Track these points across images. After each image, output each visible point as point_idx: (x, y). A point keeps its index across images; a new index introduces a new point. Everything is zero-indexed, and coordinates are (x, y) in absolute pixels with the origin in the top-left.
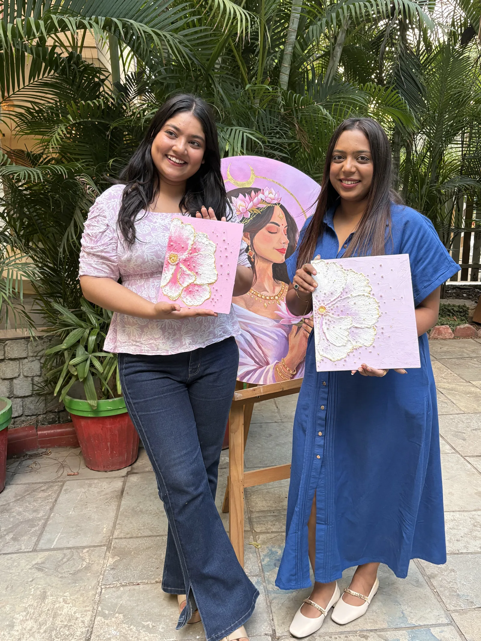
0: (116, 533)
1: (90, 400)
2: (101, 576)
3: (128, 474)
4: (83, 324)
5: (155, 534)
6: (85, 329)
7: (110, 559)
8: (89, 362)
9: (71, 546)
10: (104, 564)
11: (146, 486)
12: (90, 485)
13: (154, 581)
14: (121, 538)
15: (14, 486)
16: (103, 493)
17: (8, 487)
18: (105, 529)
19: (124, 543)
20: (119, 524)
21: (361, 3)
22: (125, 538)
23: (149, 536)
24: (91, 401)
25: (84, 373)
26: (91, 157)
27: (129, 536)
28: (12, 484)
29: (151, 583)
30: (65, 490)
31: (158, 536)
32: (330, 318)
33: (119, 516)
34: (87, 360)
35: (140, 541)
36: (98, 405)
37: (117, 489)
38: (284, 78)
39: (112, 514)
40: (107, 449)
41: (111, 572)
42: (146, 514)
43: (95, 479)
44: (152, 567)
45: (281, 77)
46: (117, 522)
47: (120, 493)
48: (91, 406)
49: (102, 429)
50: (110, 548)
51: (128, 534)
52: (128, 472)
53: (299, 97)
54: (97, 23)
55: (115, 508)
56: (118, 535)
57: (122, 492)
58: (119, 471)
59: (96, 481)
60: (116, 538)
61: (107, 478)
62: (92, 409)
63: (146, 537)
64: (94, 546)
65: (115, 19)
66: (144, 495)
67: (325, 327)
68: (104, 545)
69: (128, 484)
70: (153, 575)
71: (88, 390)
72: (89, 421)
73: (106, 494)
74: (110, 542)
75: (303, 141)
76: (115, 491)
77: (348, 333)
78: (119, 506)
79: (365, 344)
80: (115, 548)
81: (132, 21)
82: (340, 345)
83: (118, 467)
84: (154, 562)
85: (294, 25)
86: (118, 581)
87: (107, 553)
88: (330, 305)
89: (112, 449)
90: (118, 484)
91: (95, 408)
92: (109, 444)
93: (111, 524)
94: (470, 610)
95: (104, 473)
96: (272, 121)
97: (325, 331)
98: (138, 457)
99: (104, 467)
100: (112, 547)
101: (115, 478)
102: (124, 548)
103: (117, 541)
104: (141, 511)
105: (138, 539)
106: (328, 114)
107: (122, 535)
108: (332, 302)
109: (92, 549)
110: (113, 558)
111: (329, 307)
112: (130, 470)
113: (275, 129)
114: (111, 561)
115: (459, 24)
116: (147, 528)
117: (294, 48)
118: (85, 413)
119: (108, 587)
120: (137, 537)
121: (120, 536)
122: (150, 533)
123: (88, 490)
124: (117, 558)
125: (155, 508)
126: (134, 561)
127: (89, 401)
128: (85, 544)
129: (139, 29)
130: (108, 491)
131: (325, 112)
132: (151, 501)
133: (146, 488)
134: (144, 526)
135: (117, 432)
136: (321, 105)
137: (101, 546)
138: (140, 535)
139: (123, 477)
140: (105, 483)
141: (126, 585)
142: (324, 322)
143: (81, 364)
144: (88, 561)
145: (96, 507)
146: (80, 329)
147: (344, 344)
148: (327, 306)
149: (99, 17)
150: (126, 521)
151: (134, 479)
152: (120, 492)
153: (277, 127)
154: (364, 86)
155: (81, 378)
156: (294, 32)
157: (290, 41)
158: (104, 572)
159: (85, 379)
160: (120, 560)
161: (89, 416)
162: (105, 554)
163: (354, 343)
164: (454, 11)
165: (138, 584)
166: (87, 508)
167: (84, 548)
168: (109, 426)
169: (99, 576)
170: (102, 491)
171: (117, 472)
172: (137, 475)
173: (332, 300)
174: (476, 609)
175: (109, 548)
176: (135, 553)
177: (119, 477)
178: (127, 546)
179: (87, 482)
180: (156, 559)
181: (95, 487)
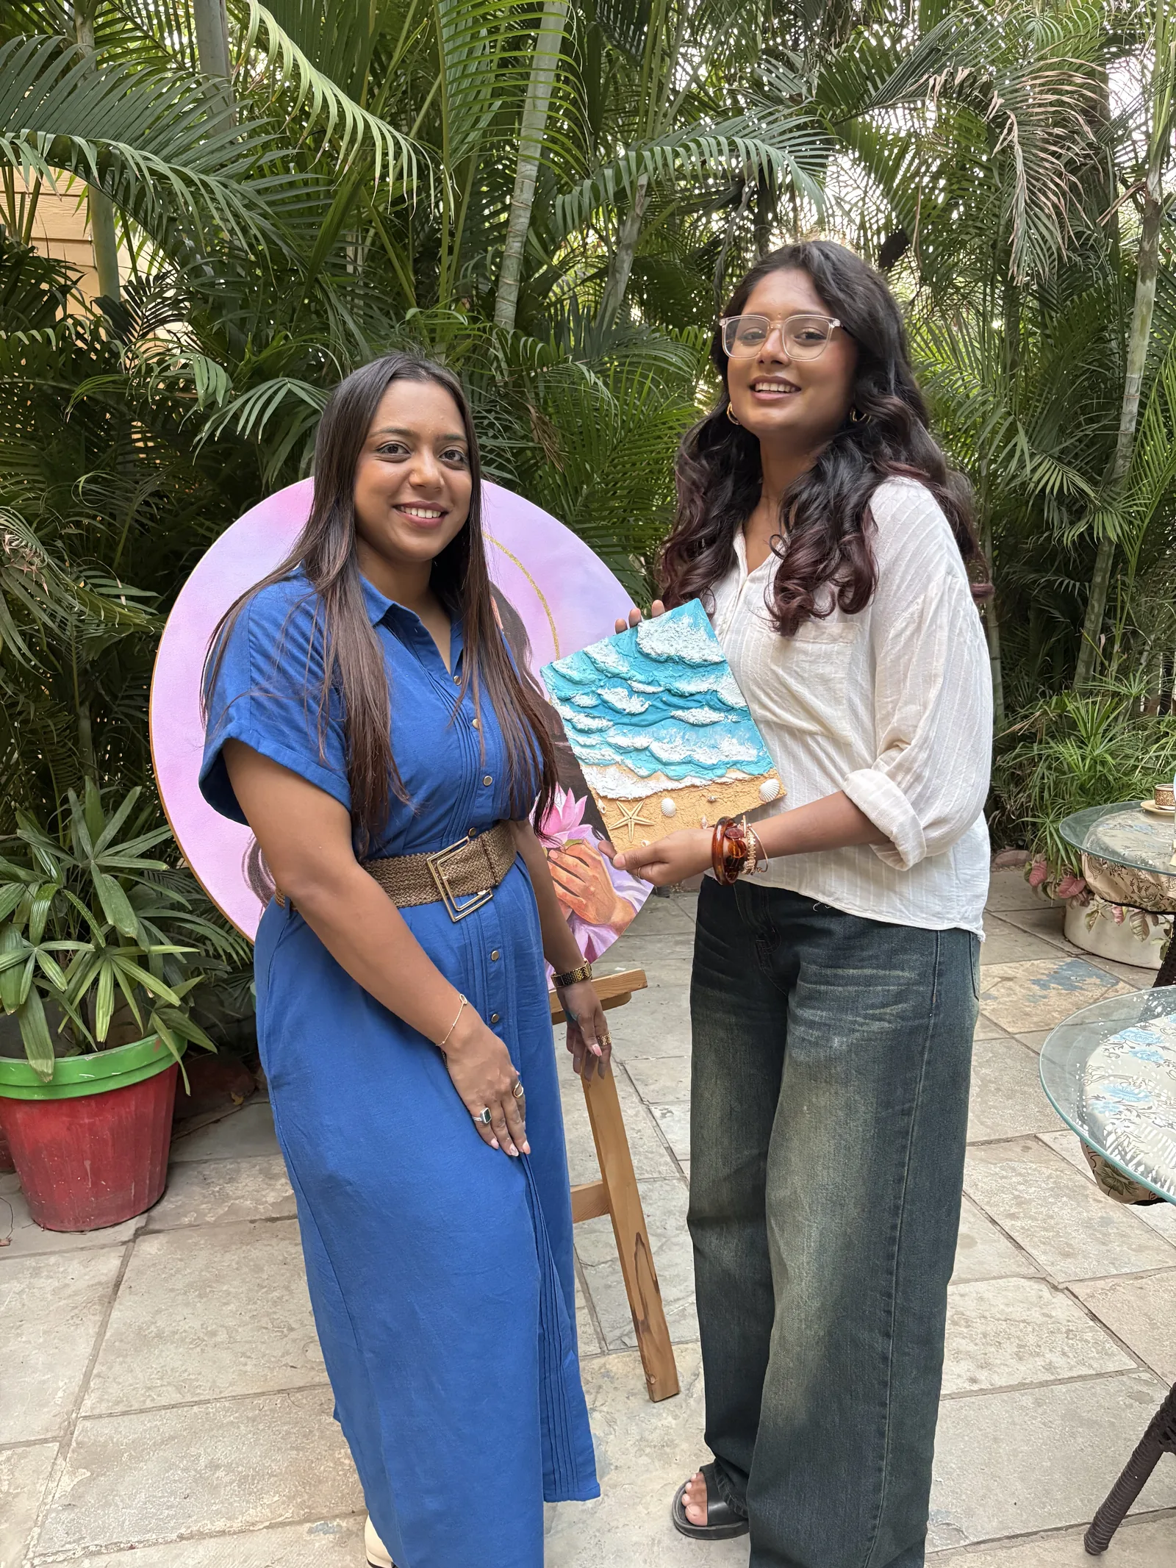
0: (88, 1403)
1: (35, 1058)
2: (37, 1530)
3: (139, 1233)
4: (22, 873)
5: (189, 1398)
6: (27, 884)
7: (65, 1479)
8: (30, 966)
10: (47, 1493)
11: (180, 1265)
12: (36, 1272)
13: (174, 1536)
14: (100, 1416)
16: (69, 1291)
18: (60, 1394)
19: (104, 1430)
20: (98, 1376)
21: (668, 149)
22: (110, 1415)
23: (173, 1407)
24: (40, 1061)
25: (18, 992)
26: (37, 470)
27: (120, 1408)
29: (167, 1543)
31: (197, 1403)
33: (101, 1353)
34: (25, 961)
35: (147, 1422)
36: (56, 1069)
37: (104, 1279)
38: (506, 310)
39: (84, 1349)
40: (85, 1178)
41: (65, 1516)
42: (172, 1343)
43: (52, 1253)
44: (173, 1493)
45: (497, 306)
46: (95, 1372)
47: (110, 1290)
48: (40, 1074)
49: (68, 1129)
50: (69, 1445)
51: (117, 1403)
52: (137, 1230)
53: (534, 344)
54: (34, 146)
55: (93, 1330)
56: (92, 1408)
57: (117, 1285)
58: (117, 1228)
59: (53, 1260)
60: (85, 1418)
61: (82, 1249)
62: (41, 1081)
63: (165, 1408)
64: (29, 1444)
65: (79, 140)
66: (172, 1290)
68: (54, 1439)
69: (133, 1263)
70: (173, 1517)
71: (30, 1035)
72: (35, 1111)
73: (76, 1293)
74: (70, 1429)
75: (546, 444)
76: (100, 1283)
78: (104, 1325)
80: (80, 1444)
81: (121, 145)
83: (113, 1219)
84: (180, 1481)
85: (524, 195)
86: (77, 1541)
87: (60, 1461)
89: (97, 1173)
90: (109, 1265)
91: (47, 1080)
92: (87, 1164)
93: (79, 1377)
94: (956, 1552)
95: (78, 1236)
96: (476, 398)
98: (166, 1188)
99: (76, 1221)
100: (74, 1444)
101: (103, 1247)
102: (105, 1446)
103: (88, 1424)
104: (159, 1336)
105: (143, 1417)
106: (600, 383)
107: (103, 1408)
109: (20, 1450)
110: (73, 1473)
112: (142, 1223)
113: (485, 418)
114: (67, 1483)
115: (875, 227)
116: (169, 1384)
117: (527, 243)
118: (25, 1091)
119: (50, 1560)
120: (142, 1411)
121: (97, 1412)
122: (176, 1398)
123: (30, 1286)
124: (84, 1474)
125: (197, 1325)
126: (127, 1479)
127: (32, 1062)
128: (3, 1439)
129: (137, 164)
130: (81, 1284)
131: (592, 377)
132: (187, 1304)
133: (178, 1271)
134: (161, 1379)
135: (107, 1134)
136: (586, 364)
137: (46, 1441)
138: (149, 1404)
139: (124, 1243)
140: (75, 1264)
141: (99, 1553)
143: (9, 972)
144: (5, 1488)
145: (45, 1333)
146: (12, 887)
149: (41, 133)
150: (117, 1368)
151: (151, 1247)
152: (111, 1285)
153: (489, 411)
154: (681, 332)
155: (10, 1007)
156: (525, 209)
157: (517, 227)
158: (46, 1516)
159: (23, 1009)
160: (91, 1479)
161: (36, 1097)
162: (54, 1464)
164: (863, 199)
165: (132, 1548)
166: (20, 1335)
168: (87, 1121)
169: (31, 1529)
170: (67, 1286)
171: (110, 1230)
172: (161, 1236)
174: (969, 1549)
175: (65, 1446)
176: (130, 1455)
177: (114, 1245)
178: (112, 1438)
179: (31, 1262)
180: (186, 1470)
181: (49, 1277)
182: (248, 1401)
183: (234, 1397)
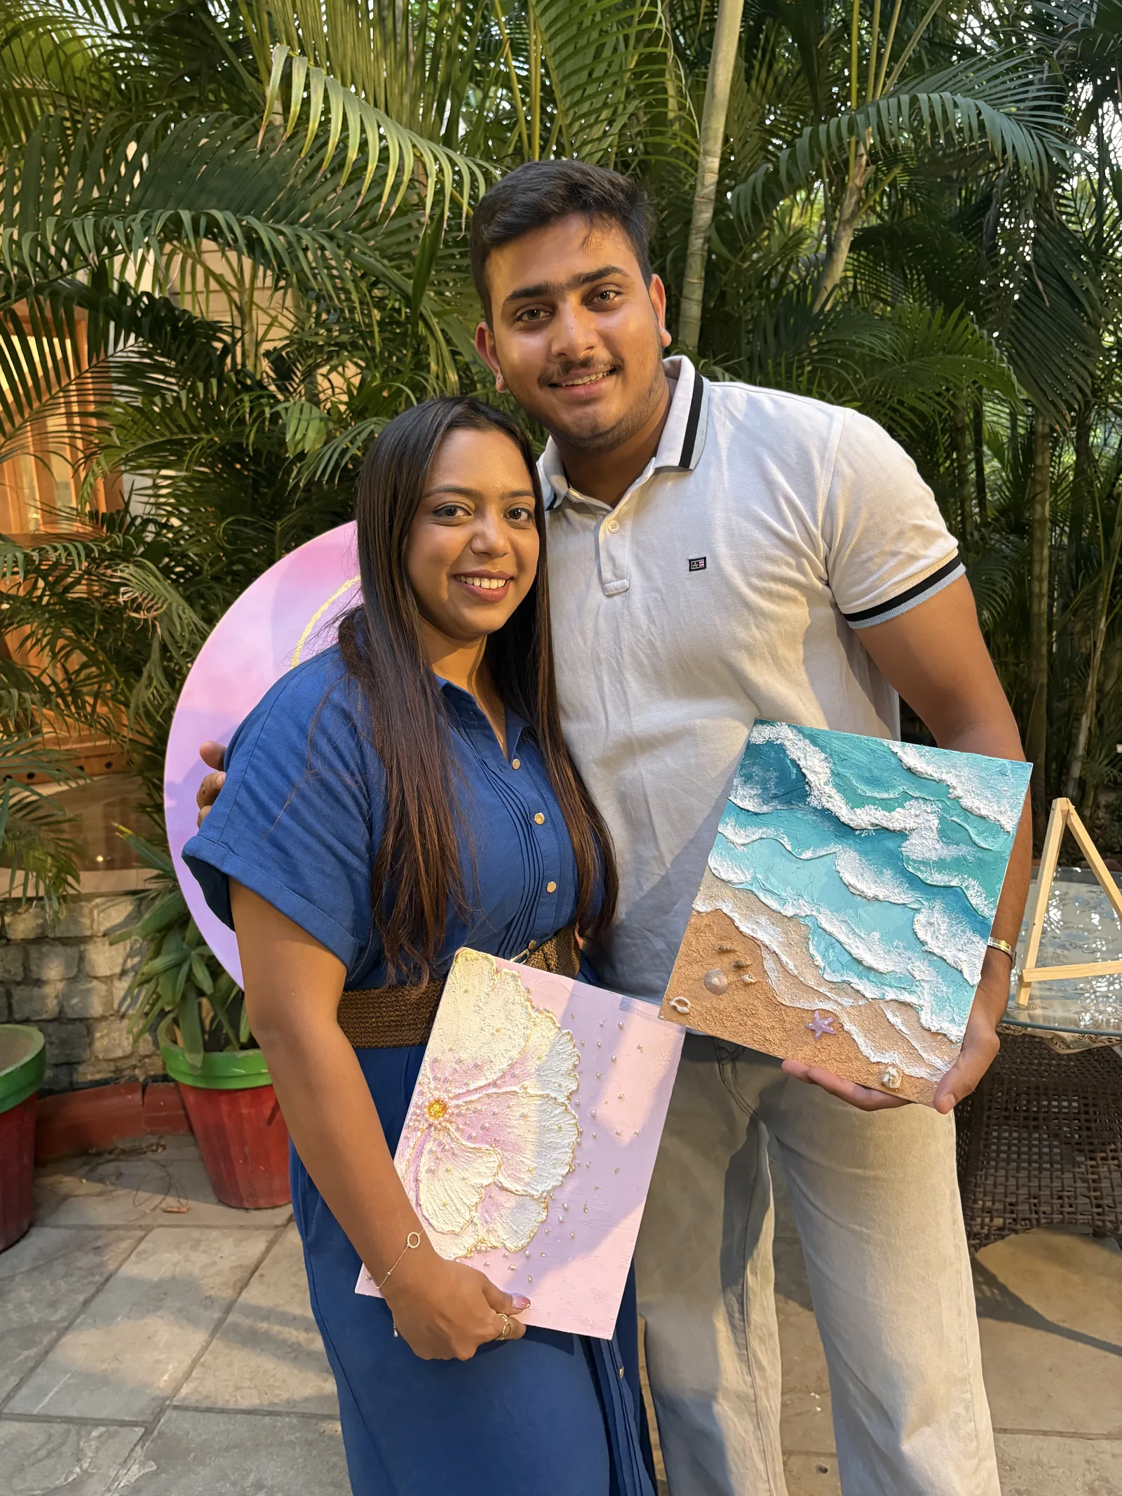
0: (184, 1392)
5: (266, 1407)
7: (135, 1468)
9: (75, 1414)
10: (116, 1478)
12: (196, 1246)
14: (187, 1409)
15: (48, 1229)
16: (214, 1270)
17: (34, 1231)
18: (166, 1377)
19: (186, 1424)
20: (203, 1365)
22: (196, 1409)
23: (250, 1413)
27: (206, 1404)
28: (48, 1226)
30: (139, 1253)
31: (269, 1413)
32: (446, 1140)
35: (222, 1424)
37: (246, 1262)
43: (216, 1227)
46: (202, 1360)
47: (247, 1274)
50: (151, 1433)
51: (207, 1398)
55: (216, 1316)
56: (185, 1398)
57: (254, 1271)
58: (276, 1211)
59: (214, 1234)
60: (175, 1407)
61: (241, 1227)
63: (242, 1412)
64: (121, 1423)
66: (295, 1287)
67: (426, 1162)
68: (142, 1424)
69: (277, 1249)
73: (219, 1273)
74: (159, 1416)
76: (241, 1266)
77: (476, 1199)
78: (228, 1311)
79: (508, 1244)
80: (160, 1435)
82: (446, 1228)
83: (273, 1201)
87: (138, 1448)
88: (460, 1102)
90: (255, 1246)
93: (188, 1361)
95: (242, 1213)
97: (423, 1176)
100: (156, 1433)
101: (258, 1228)
102: (179, 1441)
103: (175, 1414)
105: (221, 1417)
107: (193, 1400)
108: (469, 1092)
109: (113, 1429)
110: (143, 1464)
111: (457, 1106)
114: (135, 1472)
116: (256, 1387)
120: (222, 1412)
121: (186, 1403)
122: (255, 1403)
123: (186, 1257)
124: (152, 1467)
128: (103, 1414)
130: (227, 1264)
134: (251, 1379)
137: (135, 1424)
138: (231, 1405)
139: (276, 1227)
140: (230, 1241)
142: (428, 1147)
144: (85, 1465)
145: (179, 1309)
147: (457, 1230)
148: (454, 1102)
150: (220, 1360)
152: (250, 1269)
160: (155, 1474)
162: (132, 1450)
163: (482, 1233)
167: (98, 1423)
170: (215, 1263)
171: (270, 1212)
173: (472, 1087)
175: (148, 1432)
176: (196, 1456)
177: (267, 1228)
178: (188, 1434)
179: (196, 1234)
180: (234, 1484)
181: (205, 1252)
182: (314, 1421)
183: (303, 1415)
